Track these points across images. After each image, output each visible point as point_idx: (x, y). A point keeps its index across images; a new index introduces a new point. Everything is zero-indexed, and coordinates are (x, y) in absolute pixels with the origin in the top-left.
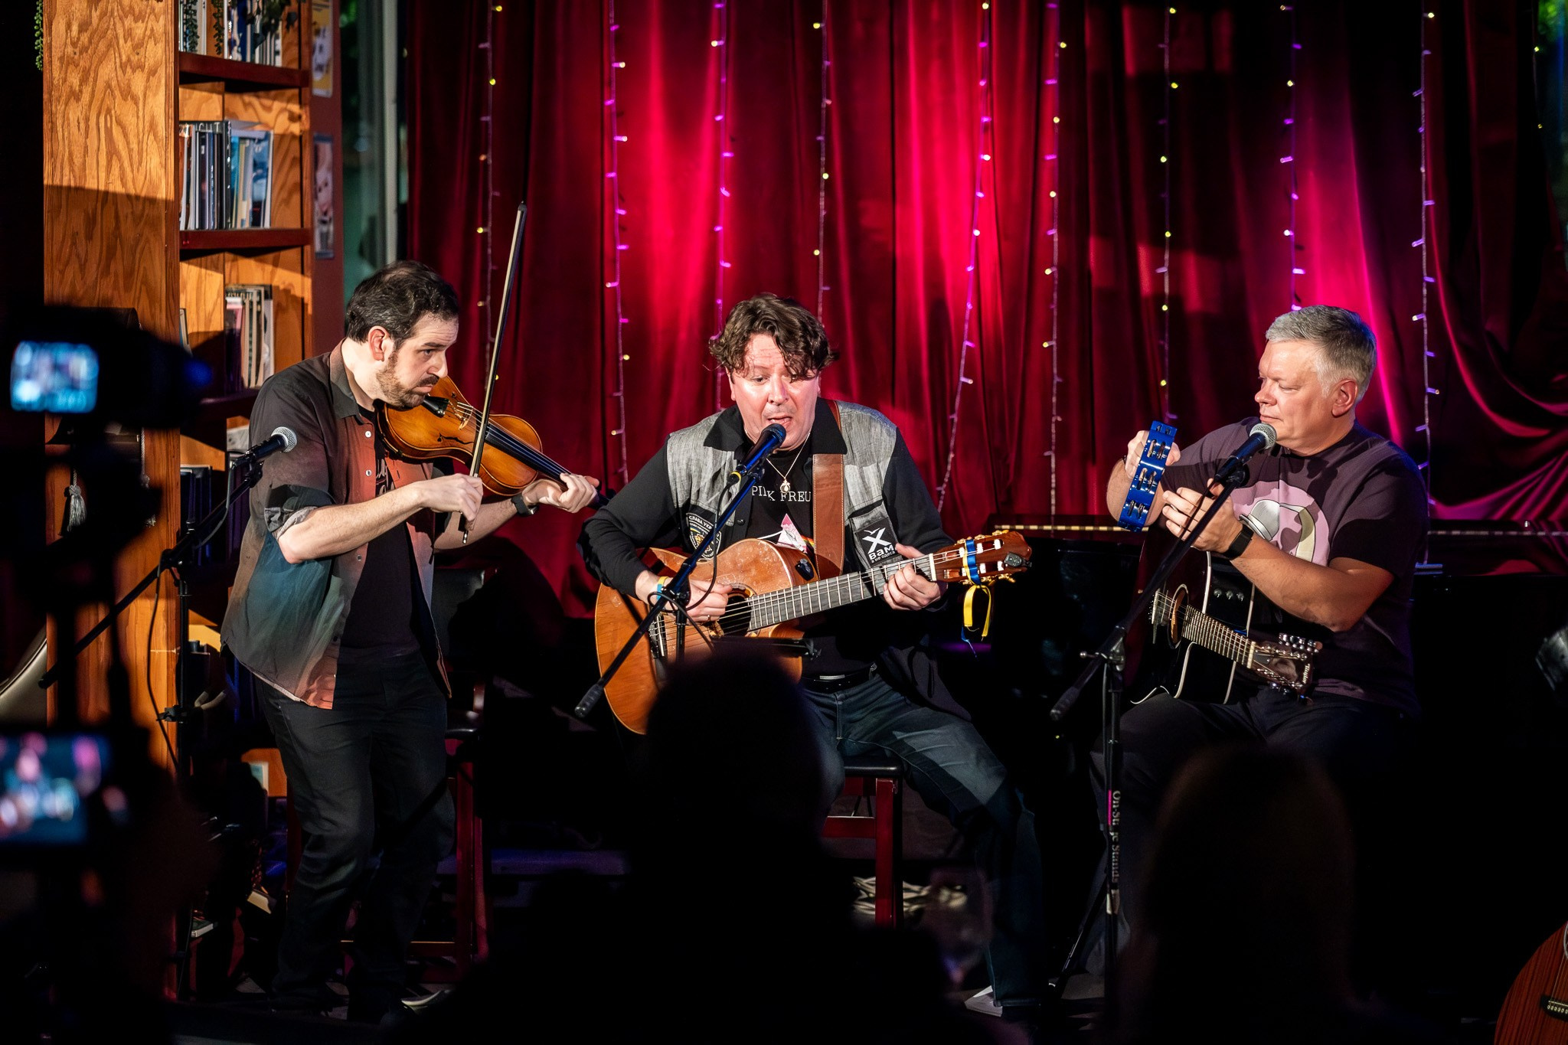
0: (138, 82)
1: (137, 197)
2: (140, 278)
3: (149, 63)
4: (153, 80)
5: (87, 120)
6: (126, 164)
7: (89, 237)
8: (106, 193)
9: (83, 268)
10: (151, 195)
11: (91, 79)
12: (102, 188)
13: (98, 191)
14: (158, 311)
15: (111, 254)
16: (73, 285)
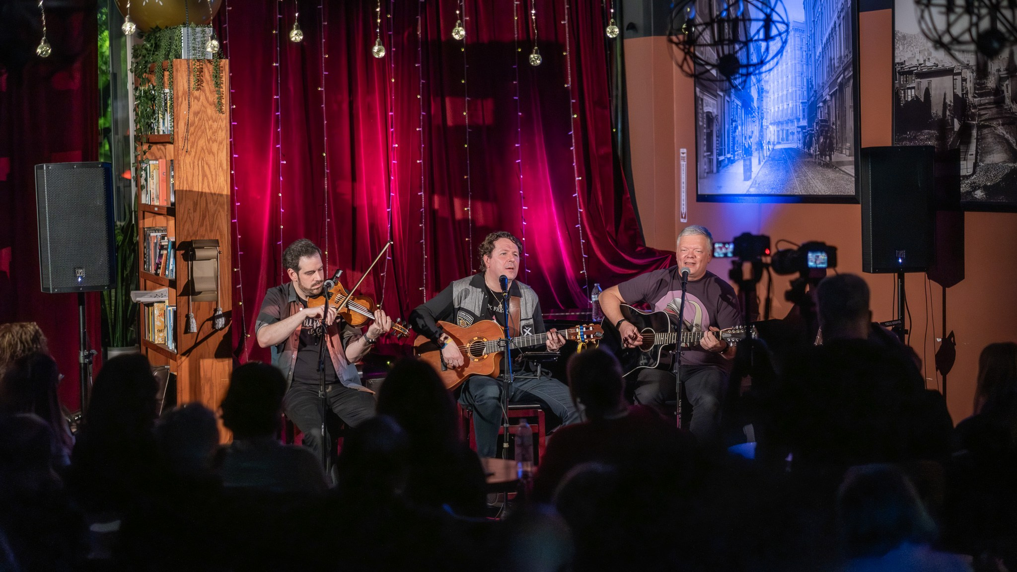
0: (215, 147)
1: (215, 194)
2: (216, 227)
3: (219, 139)
4: (221, 146)
5: (194, 163)
6: (210, 180)
7: (195, 211)
8: (202, 193)
9: (192, 223)
10: (220, 193)
11: (195, 146)
12: (200, 190)
13: (198, 192)
14: (224, 240)
15: (204, 217)
16: (188, 231)
